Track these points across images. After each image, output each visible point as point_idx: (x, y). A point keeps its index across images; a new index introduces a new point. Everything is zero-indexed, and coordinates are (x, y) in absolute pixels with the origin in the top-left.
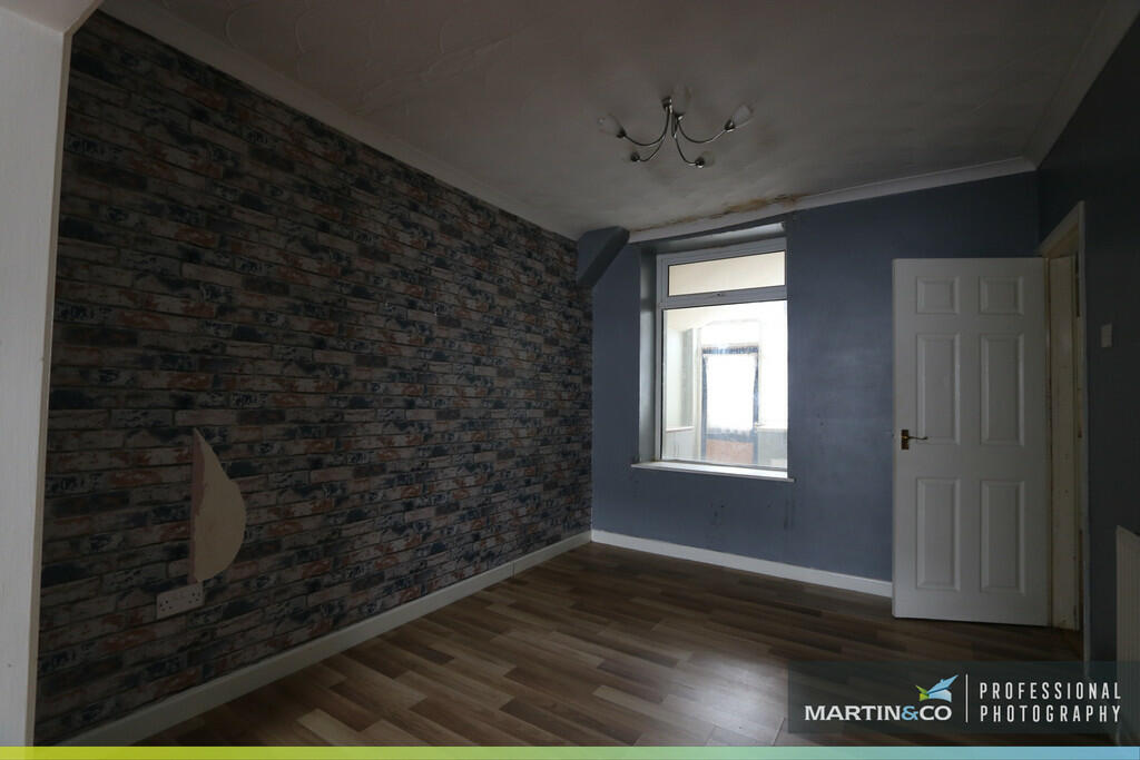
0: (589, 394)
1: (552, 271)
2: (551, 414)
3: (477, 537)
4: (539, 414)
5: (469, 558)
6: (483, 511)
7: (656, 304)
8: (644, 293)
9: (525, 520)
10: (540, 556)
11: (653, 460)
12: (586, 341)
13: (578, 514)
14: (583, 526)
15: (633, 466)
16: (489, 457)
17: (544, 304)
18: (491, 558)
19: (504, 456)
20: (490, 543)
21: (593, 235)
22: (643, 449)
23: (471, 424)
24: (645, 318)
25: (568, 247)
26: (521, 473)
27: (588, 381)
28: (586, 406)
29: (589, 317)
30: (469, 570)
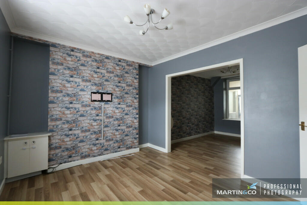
0: (213, 106)
1: (207, 85)
2: (207, 110)
3: (197, 129)
4: (205, 110)
5: (196, 132)
6: (197, 125)
7: (227, 89)
8: (224, 87)
9: (204, 128)
10: (206, 134)
11: (227, 118)
12: (213, 97)
13: (212, 128)
14: (213, 130)
15: (223, 119)
16: (198, 117)
17: (206, 91)
18: (199, 133)
19: (200, 117)
20: (199, 130)
21: (214, 78)
22: (225, 116)
23: (195, 112)
24: (224, 92)
25: (209, 80)
26: (203, 120)
27: (213, 104)
28: (213, 108)
29: (213, 92)
30: (196, 134)
